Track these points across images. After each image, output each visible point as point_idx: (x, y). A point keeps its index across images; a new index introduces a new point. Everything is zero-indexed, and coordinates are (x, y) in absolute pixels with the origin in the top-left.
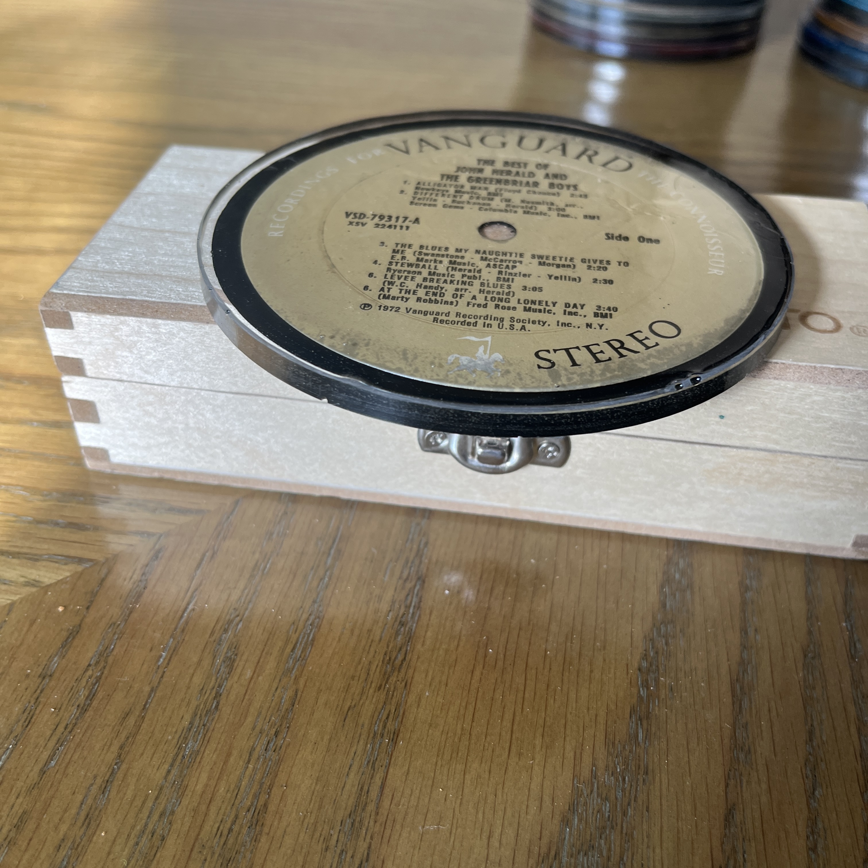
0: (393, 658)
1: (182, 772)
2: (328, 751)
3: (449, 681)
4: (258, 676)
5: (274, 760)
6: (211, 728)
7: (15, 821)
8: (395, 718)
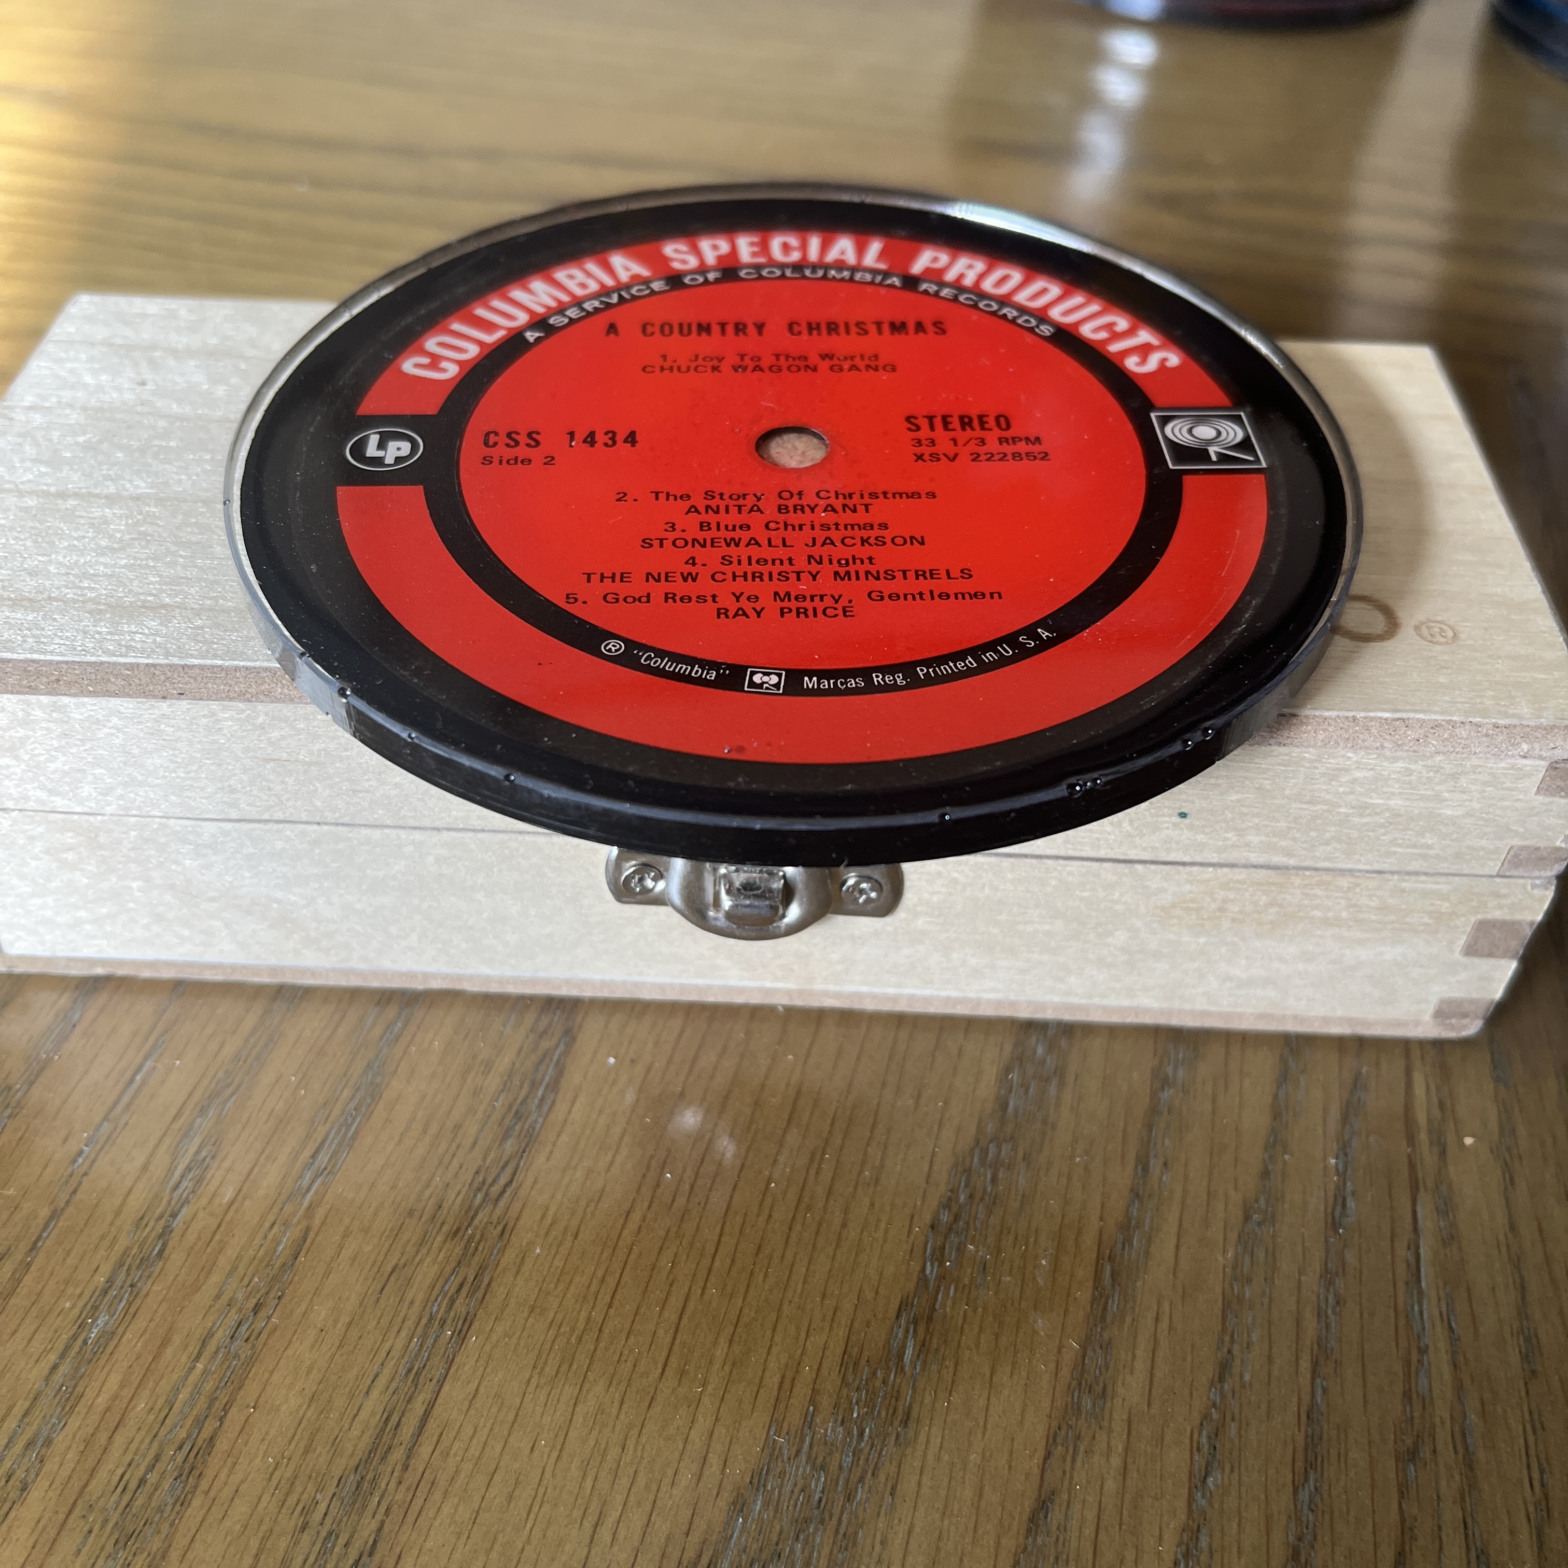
0: (490, 1180)
1: (77, 1369)
2: (340, 1346)
3: (582, 1228)
4: (245, 1198)
5: (243, 1356)
6: (144, 1292)
8: (470, 1295)
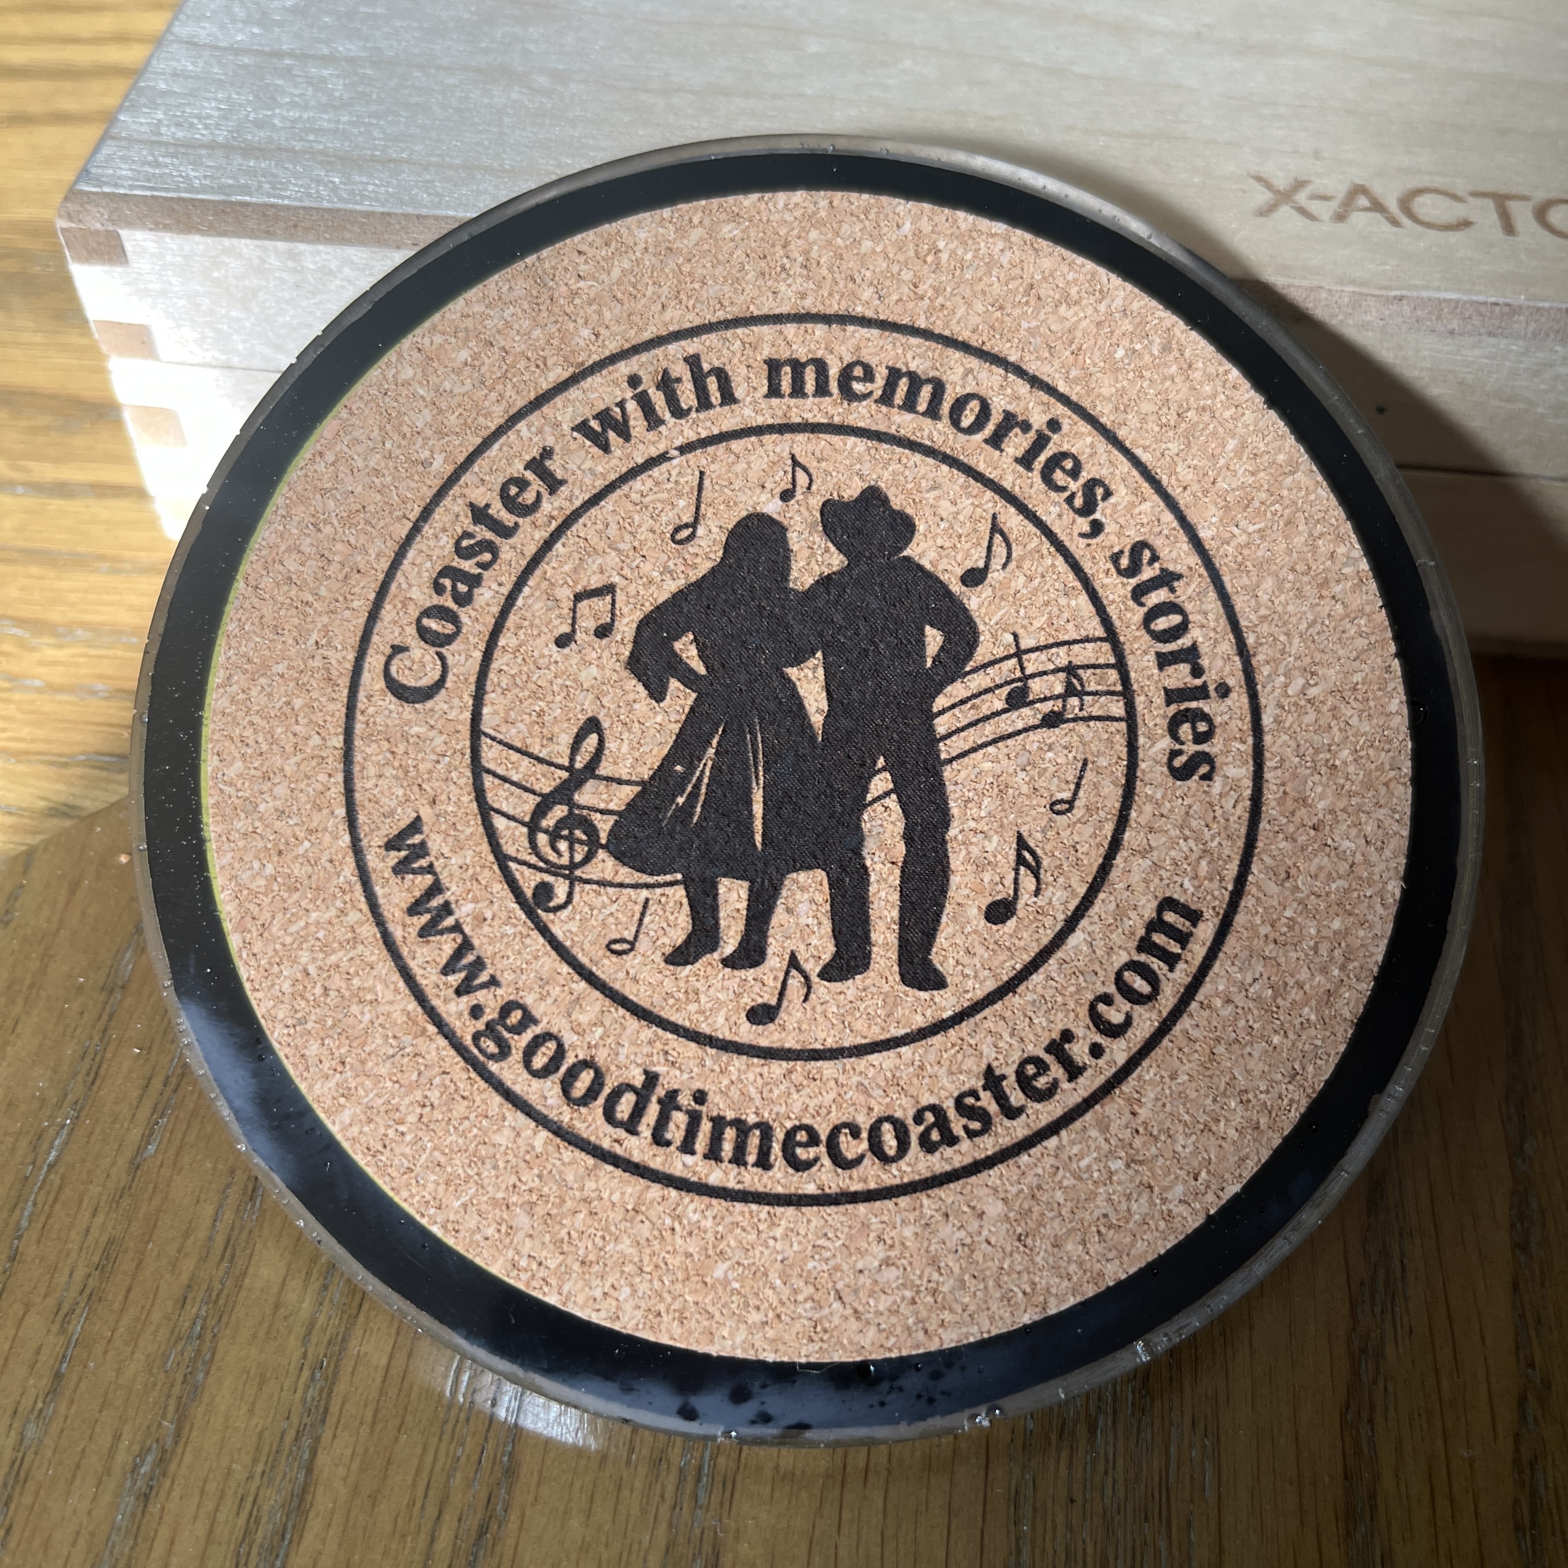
7: (96, 1259)
